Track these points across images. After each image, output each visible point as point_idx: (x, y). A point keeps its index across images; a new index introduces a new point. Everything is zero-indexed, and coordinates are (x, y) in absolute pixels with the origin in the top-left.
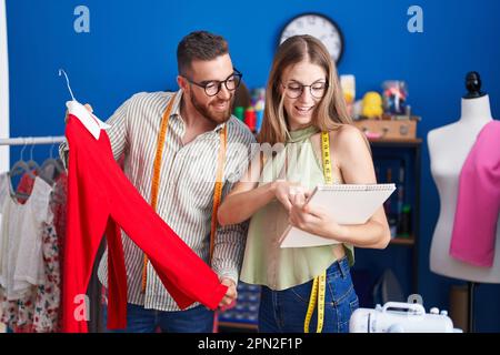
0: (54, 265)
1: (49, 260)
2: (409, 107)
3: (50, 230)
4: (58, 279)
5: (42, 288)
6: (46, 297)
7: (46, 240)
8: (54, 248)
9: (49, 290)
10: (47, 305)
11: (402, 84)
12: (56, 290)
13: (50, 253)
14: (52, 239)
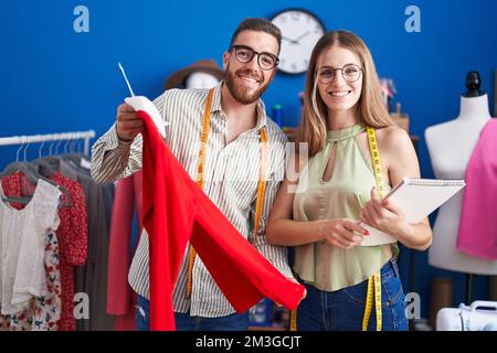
0: (56, 274)
1: (51, 269)
2: (399, 105)
3: (51, 236)
4: (59, 289)
5: (42, 299)
6: (46, 309)
7: (48, 247)
8: (56, 256)
9: (49, 302)
10: (48, 317)
11: (391, 82)
12: (58, 301)
13: (51, 262)
14: (54, 246)
